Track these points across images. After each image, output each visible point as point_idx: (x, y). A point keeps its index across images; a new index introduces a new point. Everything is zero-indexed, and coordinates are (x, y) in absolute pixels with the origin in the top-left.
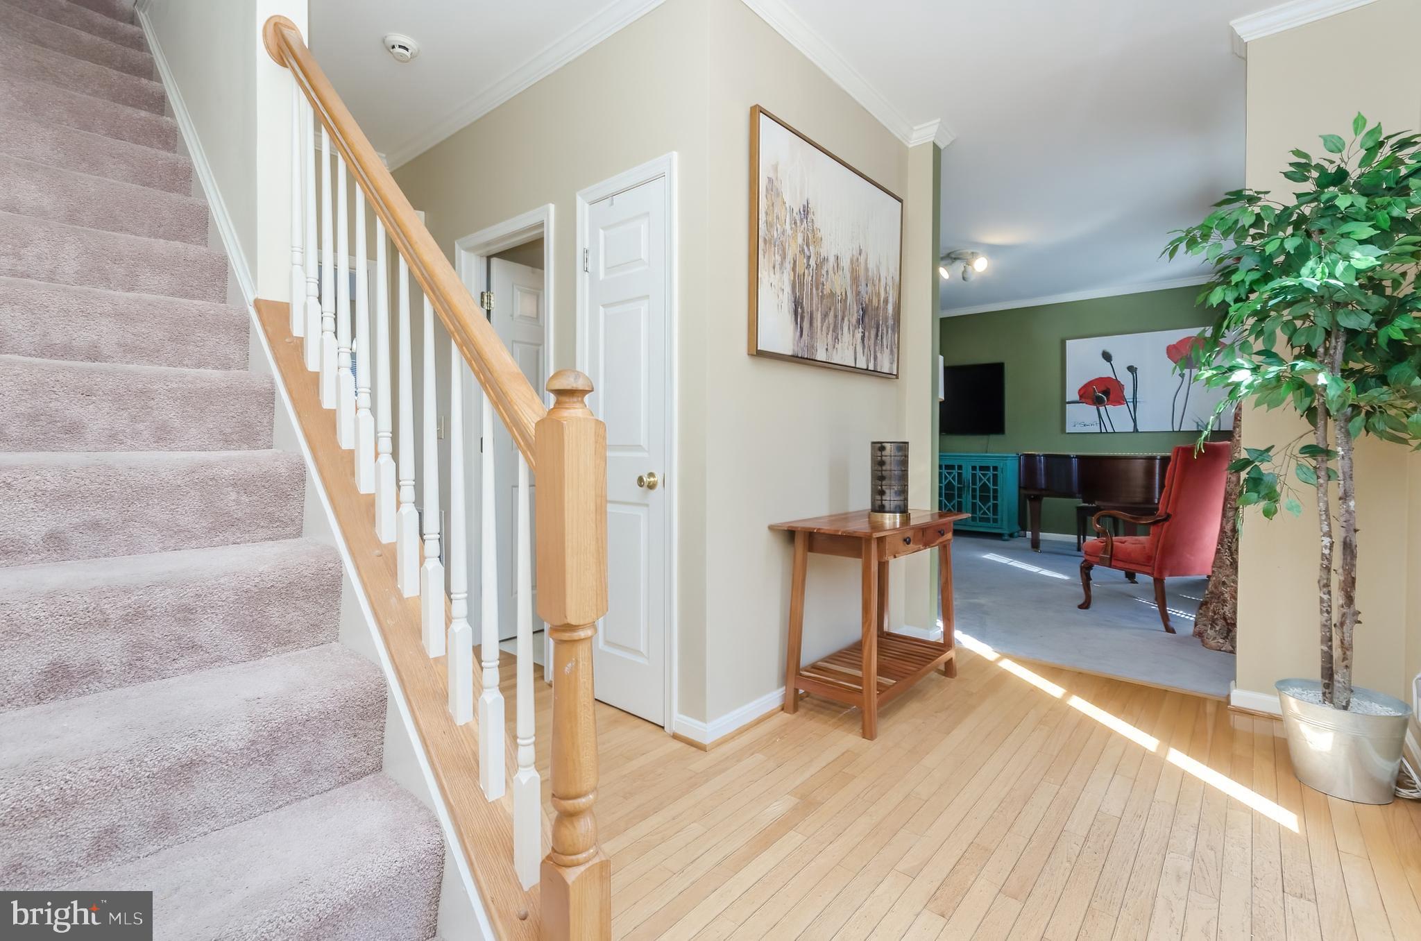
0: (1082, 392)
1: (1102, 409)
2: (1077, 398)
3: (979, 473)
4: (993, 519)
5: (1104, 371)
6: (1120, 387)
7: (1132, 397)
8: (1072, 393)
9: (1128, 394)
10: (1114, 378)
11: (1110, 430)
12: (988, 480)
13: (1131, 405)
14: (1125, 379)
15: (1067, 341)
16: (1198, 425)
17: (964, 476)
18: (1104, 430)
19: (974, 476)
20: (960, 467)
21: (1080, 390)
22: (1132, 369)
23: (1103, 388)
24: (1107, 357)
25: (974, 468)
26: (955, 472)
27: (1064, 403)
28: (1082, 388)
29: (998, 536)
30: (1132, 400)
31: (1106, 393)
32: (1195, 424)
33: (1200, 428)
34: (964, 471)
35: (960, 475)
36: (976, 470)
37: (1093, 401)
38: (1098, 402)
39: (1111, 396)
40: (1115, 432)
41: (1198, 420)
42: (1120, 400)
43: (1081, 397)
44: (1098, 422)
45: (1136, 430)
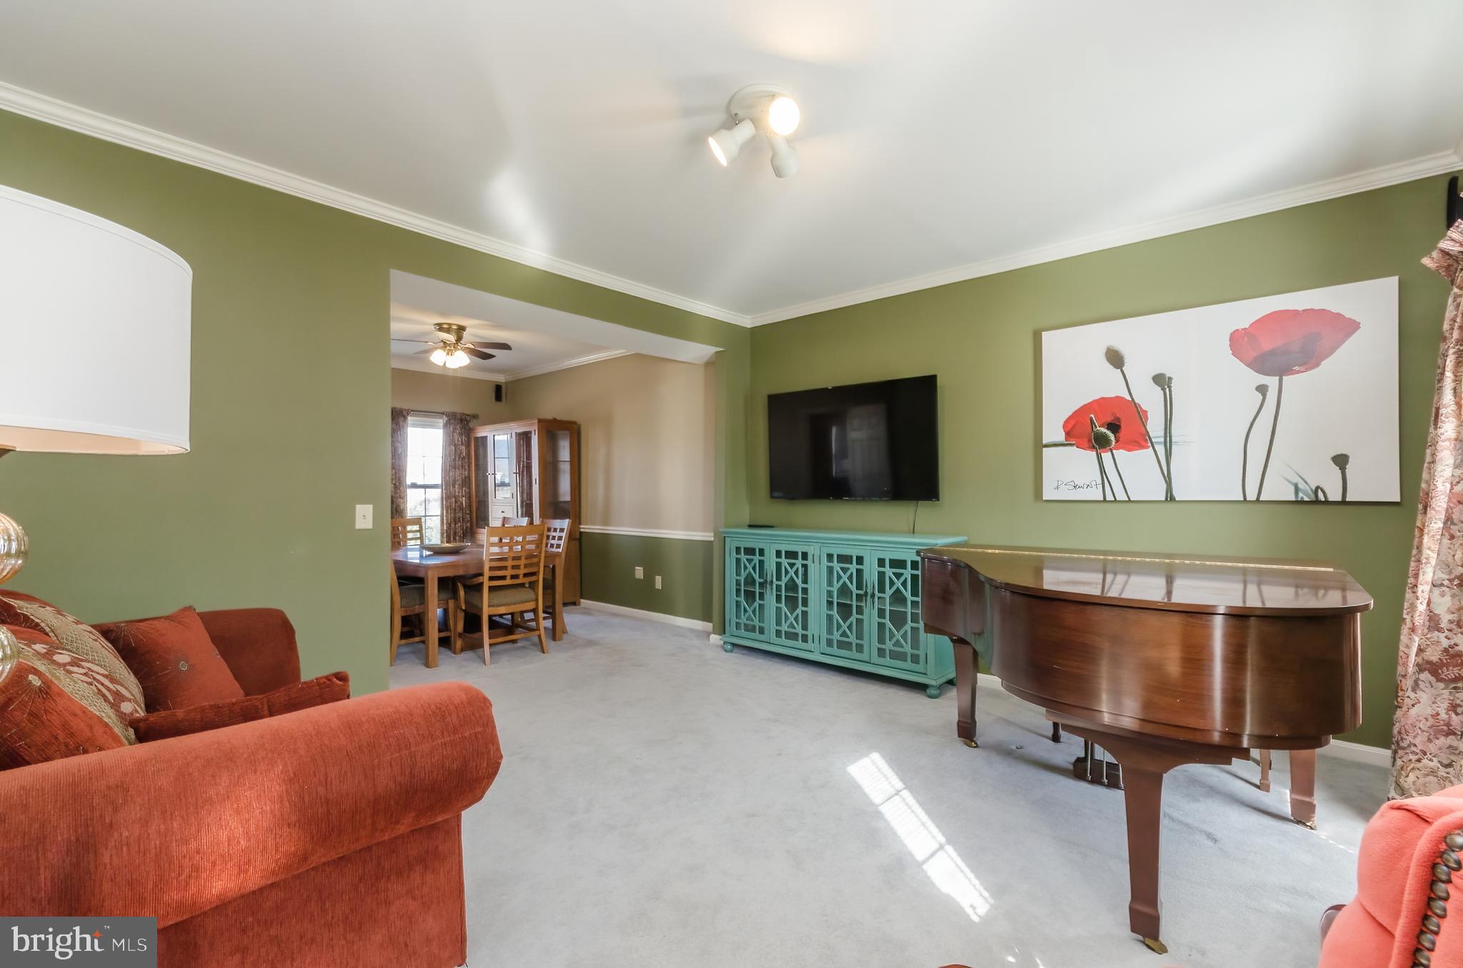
0: (1070, 426)
1: (1106, 456)
2: (1061, 437)
3: (889, 572)
4: (912, 655)
5: (1108, 385)
6: (1141, 416)
7: (1162, 433)
8: (1053, 430)
9: (1155, 427)
10: (1129, 398)
11: (1121, 496)
12: (904, 584)
13: (1161, 450)
14: (1150, 399)
15: (1043, 333)
16: (1297, 490)
17: (866, 575)
18: (1110, 497)
19: (881, 576)
20: (860, 560)
21: (1066, 422)
22: (1161, 381)
23: (1109, 419)
24: (1115, 359)
25: (881, 562)
26: (853, 567)
27: (1039, 446)
28: (1070, 417)
29: (921, 688)
30: (1162, 440)
31: (1114, 427)
32: (1292, 488)
33: (1301, 495)
34: (865, 567)
35: (859, 572)
36: (884, 566)
37: (1090, 441)
38: (1100, 443)
39: (1122, 434)
40: (1130, 501)
41: (1296, 479)
42: (1140, 440)
43: (1068, 434)
44: (1099, 481)
45: (1170, 498)
